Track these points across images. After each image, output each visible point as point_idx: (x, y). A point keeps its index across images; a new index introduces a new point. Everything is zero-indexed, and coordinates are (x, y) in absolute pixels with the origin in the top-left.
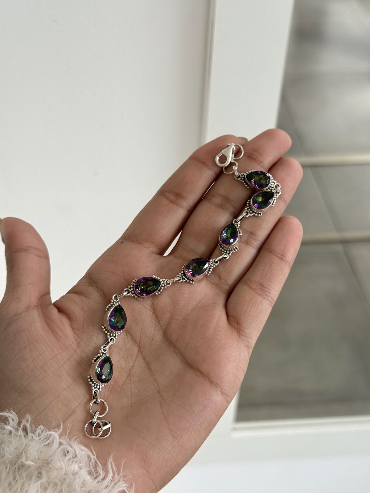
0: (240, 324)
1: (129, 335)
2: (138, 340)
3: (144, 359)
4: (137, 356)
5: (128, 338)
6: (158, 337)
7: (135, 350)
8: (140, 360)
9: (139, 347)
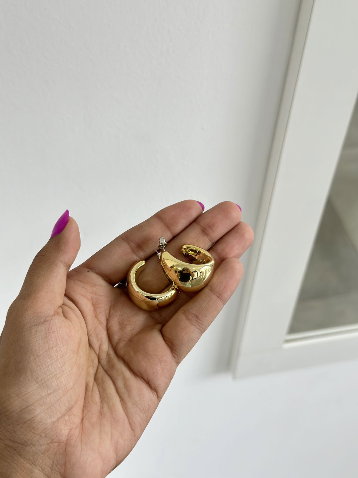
9: (98, 359)
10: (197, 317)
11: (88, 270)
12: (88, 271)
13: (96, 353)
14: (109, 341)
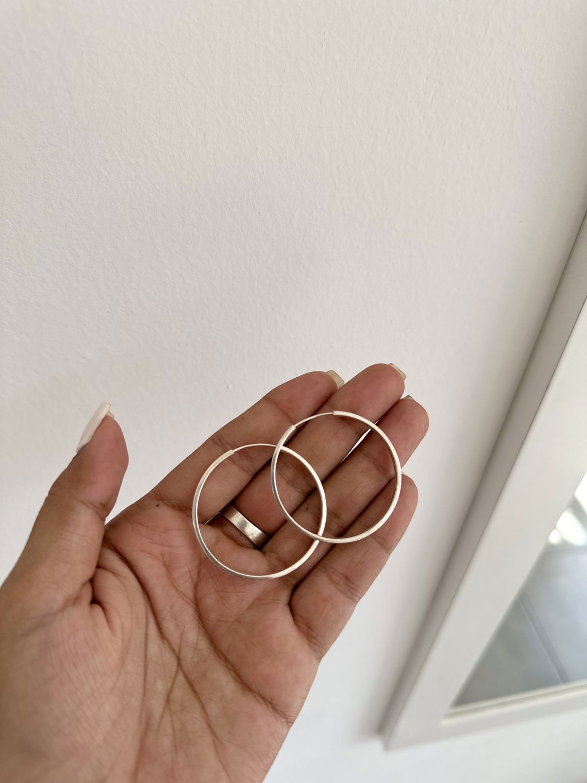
0: (311, 629)
2: (177, 649)
3: (186, 677)
5: (166, 646)
6: (204, 645)
8: (181, 678)
9: (179, 659)
10: (347, 578)
11: (158, 503)
12: (158, 506)
13: (173, 650)
14: (199, 623)
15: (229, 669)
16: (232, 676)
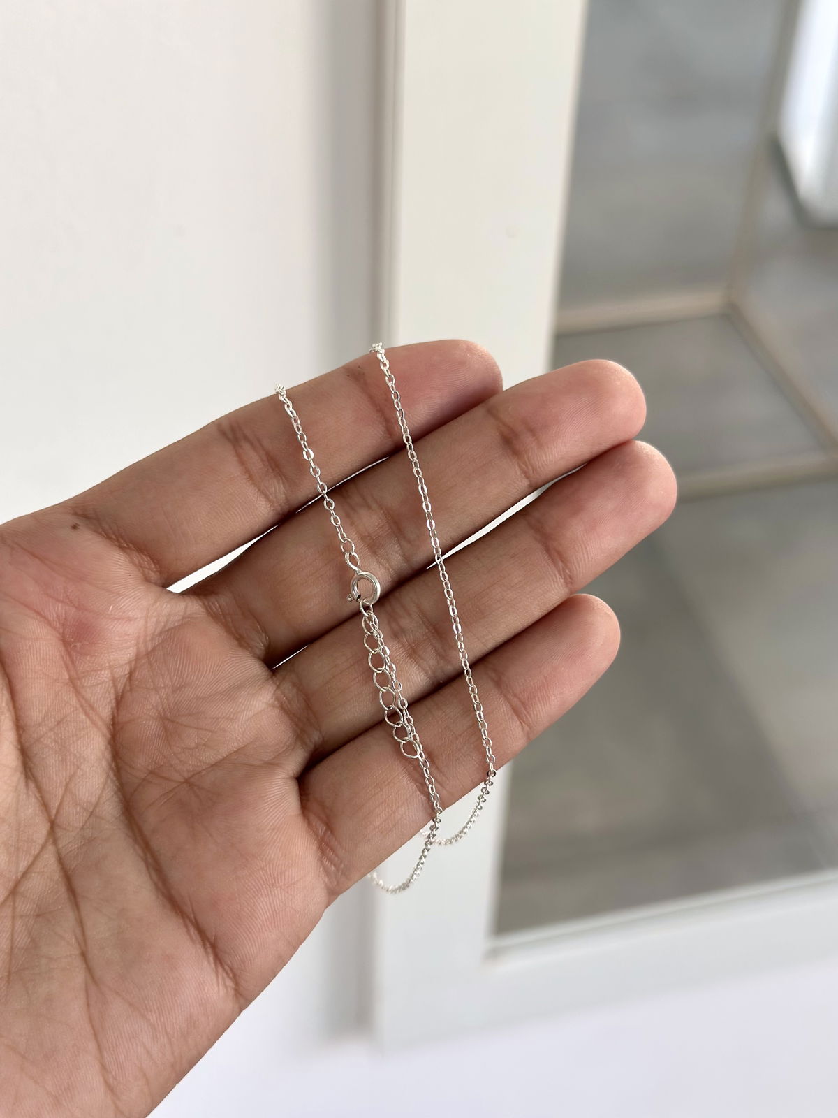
1: (32, 785)
3: (61, 861)
4: (43, 847)
5: (31, 793)
7: (42, 830)
8: (49, 858)
9: (53, 825)
11: (76, 521)
12: (74, 527)
13: (45, 805)
14: (111, 768)
15: (147, 865)
16: (151, 878)
